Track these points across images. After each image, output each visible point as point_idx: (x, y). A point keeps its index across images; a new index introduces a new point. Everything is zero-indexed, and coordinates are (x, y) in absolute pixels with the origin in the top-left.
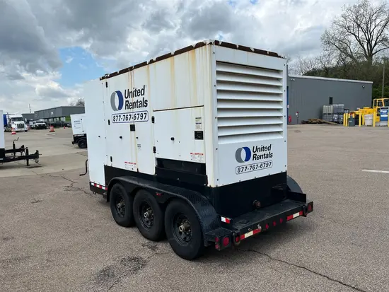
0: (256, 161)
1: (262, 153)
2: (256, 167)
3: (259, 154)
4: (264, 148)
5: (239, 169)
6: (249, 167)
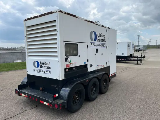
0: (42, 69)
1: (45, 66)
2: (42, 71)
3: (43, 65)
4: (46, 64)
5: (35, 70)
6: (38, 70)
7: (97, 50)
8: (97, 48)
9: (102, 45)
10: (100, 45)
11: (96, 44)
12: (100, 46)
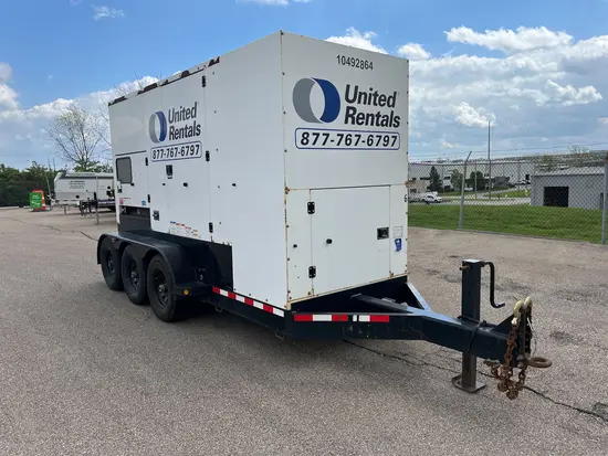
7: (169, 170)
8: (169, 163)
9: (186, 150)
10: (179, 150)
11: (165, 149)
12: (179, 156)
